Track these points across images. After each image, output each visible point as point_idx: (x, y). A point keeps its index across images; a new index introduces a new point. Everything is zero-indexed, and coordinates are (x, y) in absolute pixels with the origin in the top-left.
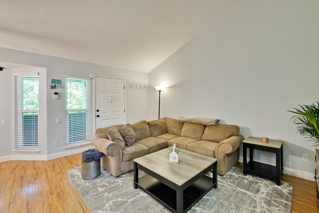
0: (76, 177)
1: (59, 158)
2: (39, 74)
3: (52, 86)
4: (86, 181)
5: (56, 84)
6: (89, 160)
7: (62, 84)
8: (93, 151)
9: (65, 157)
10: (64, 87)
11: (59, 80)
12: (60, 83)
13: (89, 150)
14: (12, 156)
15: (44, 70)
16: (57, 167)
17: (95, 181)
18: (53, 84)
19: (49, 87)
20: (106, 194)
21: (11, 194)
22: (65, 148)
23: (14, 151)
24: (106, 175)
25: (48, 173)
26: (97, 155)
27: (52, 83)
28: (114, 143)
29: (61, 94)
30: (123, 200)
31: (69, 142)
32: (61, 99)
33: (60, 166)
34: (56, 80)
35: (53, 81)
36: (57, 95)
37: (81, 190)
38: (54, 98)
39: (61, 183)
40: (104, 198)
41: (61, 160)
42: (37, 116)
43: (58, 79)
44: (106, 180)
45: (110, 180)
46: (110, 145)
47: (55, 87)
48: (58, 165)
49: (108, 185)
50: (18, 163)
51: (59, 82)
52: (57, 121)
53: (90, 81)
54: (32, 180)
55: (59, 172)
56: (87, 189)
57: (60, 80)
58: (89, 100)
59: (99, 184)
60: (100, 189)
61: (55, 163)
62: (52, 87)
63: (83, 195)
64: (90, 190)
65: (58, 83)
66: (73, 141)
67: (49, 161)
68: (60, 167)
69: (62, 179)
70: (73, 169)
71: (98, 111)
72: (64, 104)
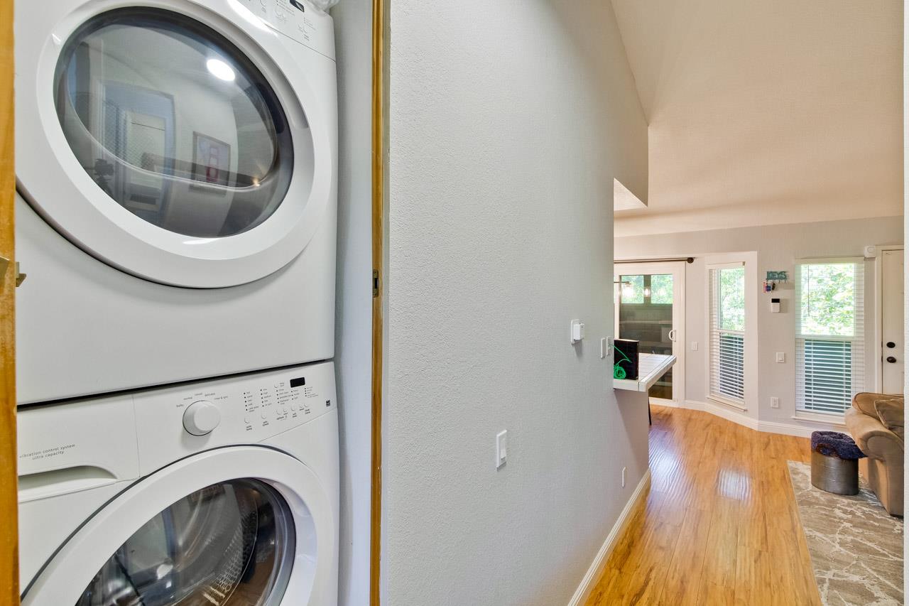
0: (800, 475)
1: (781, 436)
2: (744, 263)
3: (767, 287)
4: (817, 489)
5: (777, 281)
6: (824, 451)
7: (789, 280)
8: (841, 436)
9: (795, 437)
10: (793, 287)
11: (781, 273)
12: (785, 278)
13: (831, 433)
14: (706, 404)
15: (752, 257)
16: (772, 447)
17: (835, 498)
18: (770, 282)
19: (763, 289)
20: (848, 525)
21: (701, 453)
22: (795, 419)
23: (708, 396)
24: (870, 501)
25: (754, 450)
26: (845, 447)
27: (767, 279)
28: (886, 433)
29: (786, 300)
30: (880, 550)
31: (806, 408)
32: (786, 312)
33: (779, 448)
34: (776, 272)
35: (771, 275)
36: (777, 304)
37: (800, 496)
38: (772, 310)
39: (770, 472)
40: (839, 527)
41: (784, 438)
42: (742, 339)
43: (779, 270)
44: (865, 509)
45: (875, 513)
46: (872, 434)
47: (773, 289)
48: (775, 445)
49: (863, 517)
50: (714, 418)
51: (782, 275)
52: (779, 357)
53: (863, 265)
54: (728, 449)
55: (773, 455)
56: (813, 501)
57: (785, 272)
58: (862, 316)
59: (843, 505)
60: (838, 513)
61: (771, 441)
62: (768, 289)
63: (801, 503)
64: (817, 504)
65: (781, 278)
66: (814, 408)
67: (761, 434)
68: (777, 450)
69: (775, 468)
70: (800, 463)
71: (891, 345)
72: (795, 321)
